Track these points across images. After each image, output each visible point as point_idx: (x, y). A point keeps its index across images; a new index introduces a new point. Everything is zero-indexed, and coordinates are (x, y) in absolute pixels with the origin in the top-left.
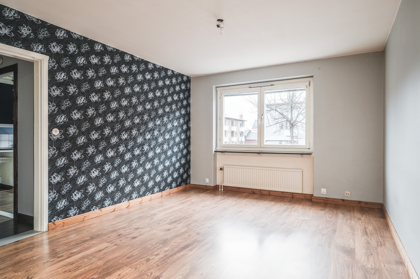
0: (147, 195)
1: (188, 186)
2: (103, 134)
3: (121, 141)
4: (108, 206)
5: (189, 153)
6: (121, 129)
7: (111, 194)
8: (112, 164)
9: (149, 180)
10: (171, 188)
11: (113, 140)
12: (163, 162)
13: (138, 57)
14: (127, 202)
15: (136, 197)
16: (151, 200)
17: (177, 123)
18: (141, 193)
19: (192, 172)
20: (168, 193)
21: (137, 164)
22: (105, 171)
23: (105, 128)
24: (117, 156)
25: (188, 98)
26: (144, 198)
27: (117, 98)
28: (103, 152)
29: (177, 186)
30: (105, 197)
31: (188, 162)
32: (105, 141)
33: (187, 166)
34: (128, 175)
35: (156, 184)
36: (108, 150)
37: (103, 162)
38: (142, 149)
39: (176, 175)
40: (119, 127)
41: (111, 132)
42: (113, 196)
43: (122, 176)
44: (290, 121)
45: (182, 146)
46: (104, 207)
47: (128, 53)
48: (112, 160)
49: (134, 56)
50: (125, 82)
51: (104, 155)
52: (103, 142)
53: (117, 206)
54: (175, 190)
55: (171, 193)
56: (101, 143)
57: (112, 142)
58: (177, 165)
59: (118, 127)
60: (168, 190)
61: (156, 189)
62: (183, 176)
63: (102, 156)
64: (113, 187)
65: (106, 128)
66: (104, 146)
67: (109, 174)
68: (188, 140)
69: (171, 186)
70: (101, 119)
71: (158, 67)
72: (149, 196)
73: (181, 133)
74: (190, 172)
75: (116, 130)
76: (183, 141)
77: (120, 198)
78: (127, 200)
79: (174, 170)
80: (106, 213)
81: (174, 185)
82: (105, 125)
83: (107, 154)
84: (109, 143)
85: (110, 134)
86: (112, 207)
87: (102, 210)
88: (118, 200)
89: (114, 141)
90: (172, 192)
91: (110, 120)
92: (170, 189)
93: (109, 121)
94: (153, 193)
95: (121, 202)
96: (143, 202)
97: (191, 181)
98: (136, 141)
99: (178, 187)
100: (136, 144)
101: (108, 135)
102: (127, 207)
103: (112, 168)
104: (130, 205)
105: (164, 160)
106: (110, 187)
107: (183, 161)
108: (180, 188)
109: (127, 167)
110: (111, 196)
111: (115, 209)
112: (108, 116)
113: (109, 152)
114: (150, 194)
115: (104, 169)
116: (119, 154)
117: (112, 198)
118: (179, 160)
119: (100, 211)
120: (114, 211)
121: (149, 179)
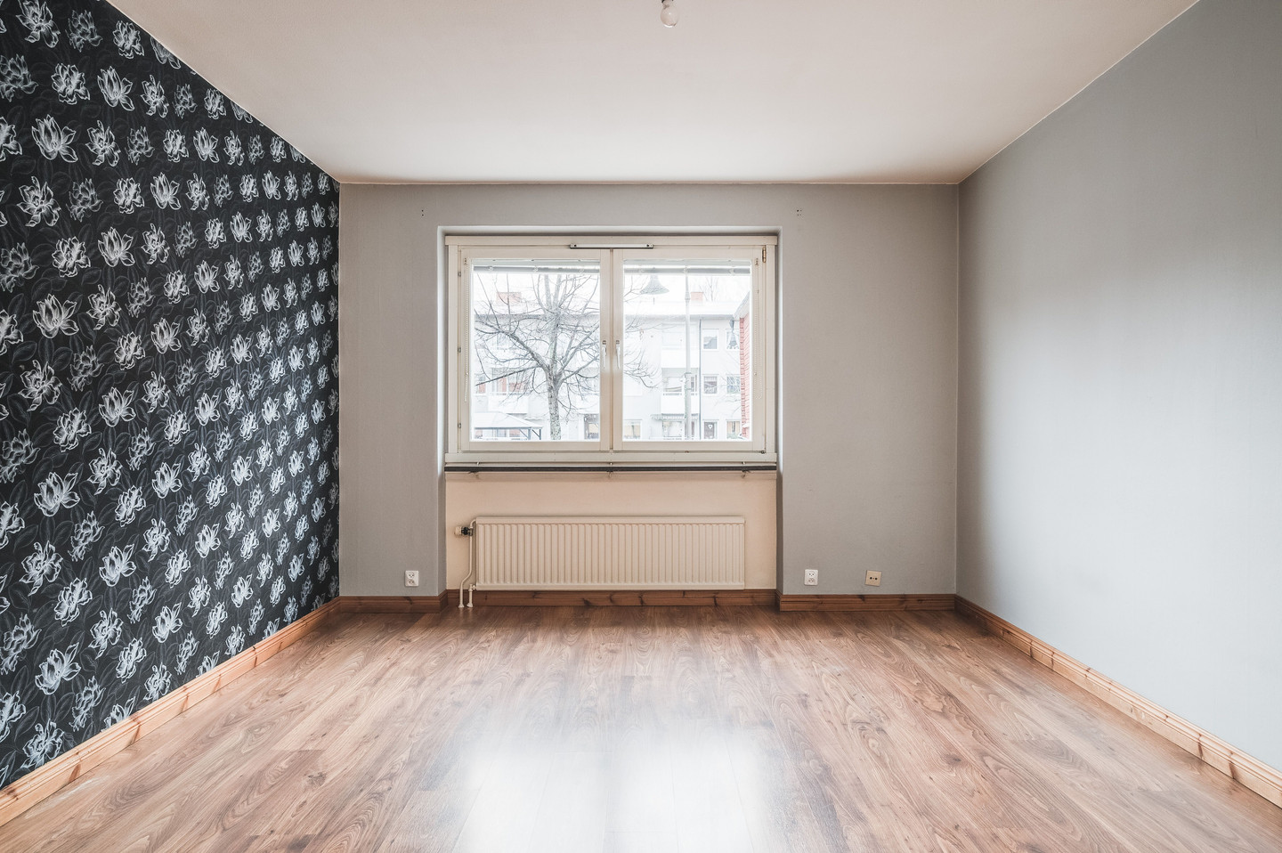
0: (204, 670)
1: (332, 606)
2: (20, 399)
3: (101, 436)
4: (47, 761)
5: (334, 476)
6: (103, 373)
7: (58, 698)
8: (64, 549)
9: (209, 605)
10: (282, 625)
11: (64, 429)
12: (257, 520)
13: (167, 52)
14: (127, 720)
15: (163, 691)
16: (217, 690)
17: (299, 358)
18: (181, 667)
19: (342, 552)
20: (275, 648)
21: (167, 538)
22: (31, 585)
23: (30, 367)
24: (85, 507)
25: (330, 262)
26: (194, 686)
27: (82, 224)
28: (18, 490)
29: (302, 612)
30: (30, 721)
31: (332, 513)
32: (30, 436)
33: (328, 530)
34: (130, 593)
35: (237, 616)
36: (43, 479)
37: (19, 540)
38: (185, 467)
39: (296, 570)
40: (90, 365)
41: (56, 389)
42: (66, 708)
43: (107, 599)
44: (548, 369)
45: (313, 450)
46: (24, 772)
47: (130, 22)
48: (59, 529)
49: (155, 41)
50: (116, 154)
51: (26, 506)
52: (22, 438)
53: (86, 752)
54: (294, 629)
55: (282, 648)
56: (7, 445)
57: (63, 439)
58: (302, 527)
59: (87, 365)
60: (273, 634)
61: (235, 640)
62: (318, 569)
63: (14, 511)
64: (67, 659)
65: (35, 371)
66: (23, 460)
67: (49, 595)
68: (331, 428)
69: (283, 616)
70: (9, 318)
71: (239, 115)
72: (211, 674)
73: (311, 399)
74: (337, 552)
75: (78, 381)
76: (316, 430)
77: (96, 710)
78: (126, 711)
79: (290, 550)
80: (39, 799)
81: (290, 610)
82: (27, 353)
83: (40, 498)
84: (46, 441)
85: (50, 400)
86: (63, 764)
87: (17, 791)
88: (87, 723)
89: (72, 435)
90: (287, 641)
91: (51, 328)
92: (279, 629)
93: (47, 333)
94: (223, 658)
95: (104, 726)
96: (191, 703)
97: (340, 587)
98: (163, 433)
99: (306, 617)
100: (162, 447)
101: (44, 401)
102: (131, 743)
103: (63, 569)
104: (142, 734)
105: (260, 510)
106: (53, 663)
107: (317, 513)
108: (312, 618)
109: (125, 556)
110: (59, 706)
111: (78, 768)
112: (43, 308)
113: (50, 490)
114: (213, 662)
115: (26, 578)
116: (92, 499)
117: (60, 717)
118: (305, 509)
119: (8, 798)
120: (75, 777)
121: (211, 598)
